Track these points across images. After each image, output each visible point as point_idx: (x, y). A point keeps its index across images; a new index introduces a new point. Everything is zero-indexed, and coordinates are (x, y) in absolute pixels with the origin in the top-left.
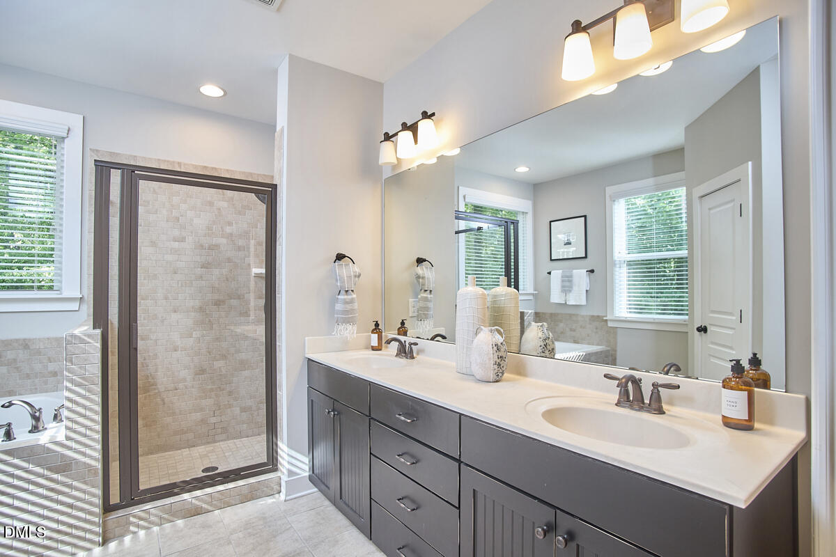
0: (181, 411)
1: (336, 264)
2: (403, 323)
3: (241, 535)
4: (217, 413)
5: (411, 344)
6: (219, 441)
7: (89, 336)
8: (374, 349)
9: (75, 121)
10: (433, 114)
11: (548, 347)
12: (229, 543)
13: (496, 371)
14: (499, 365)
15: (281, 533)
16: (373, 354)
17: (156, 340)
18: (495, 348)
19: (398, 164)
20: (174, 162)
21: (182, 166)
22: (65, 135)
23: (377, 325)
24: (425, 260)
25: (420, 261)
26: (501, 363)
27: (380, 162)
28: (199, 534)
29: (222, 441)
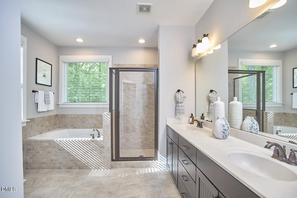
0: (136, 138)
1: (177, 93)
2: (203, 115)
3: (142, 176)
4: (146, 140)
5: (201, 122)
6: (146, 149)
7: (108, 114)
8: (191, 123)
9: (110, 57)
10: (208, 35)
11: (253, 127)
12: (139, 178)
13: (223, 135)
14: (224, 132)
15: (153, 179)
16: (190, 125)
17: (129, 117)
18: (222, 126)
19: (199, 56)
20: (134, 64)
21: (136, 65)
22: (108, 61)
23: (192, 115)
24: (213, 91)
25: (211, 91)
26: (225, 132)
27: (192, 56)
28: (132, 173)
29: (147, 149)
